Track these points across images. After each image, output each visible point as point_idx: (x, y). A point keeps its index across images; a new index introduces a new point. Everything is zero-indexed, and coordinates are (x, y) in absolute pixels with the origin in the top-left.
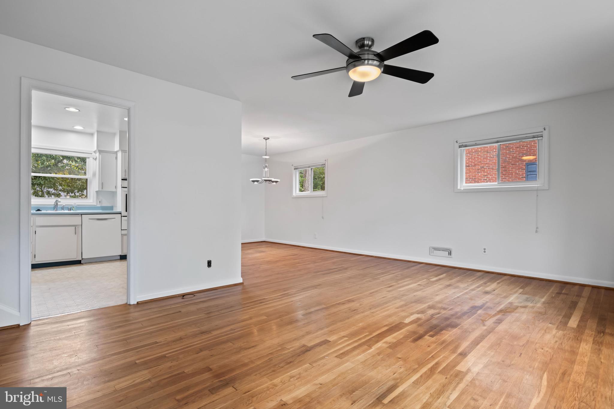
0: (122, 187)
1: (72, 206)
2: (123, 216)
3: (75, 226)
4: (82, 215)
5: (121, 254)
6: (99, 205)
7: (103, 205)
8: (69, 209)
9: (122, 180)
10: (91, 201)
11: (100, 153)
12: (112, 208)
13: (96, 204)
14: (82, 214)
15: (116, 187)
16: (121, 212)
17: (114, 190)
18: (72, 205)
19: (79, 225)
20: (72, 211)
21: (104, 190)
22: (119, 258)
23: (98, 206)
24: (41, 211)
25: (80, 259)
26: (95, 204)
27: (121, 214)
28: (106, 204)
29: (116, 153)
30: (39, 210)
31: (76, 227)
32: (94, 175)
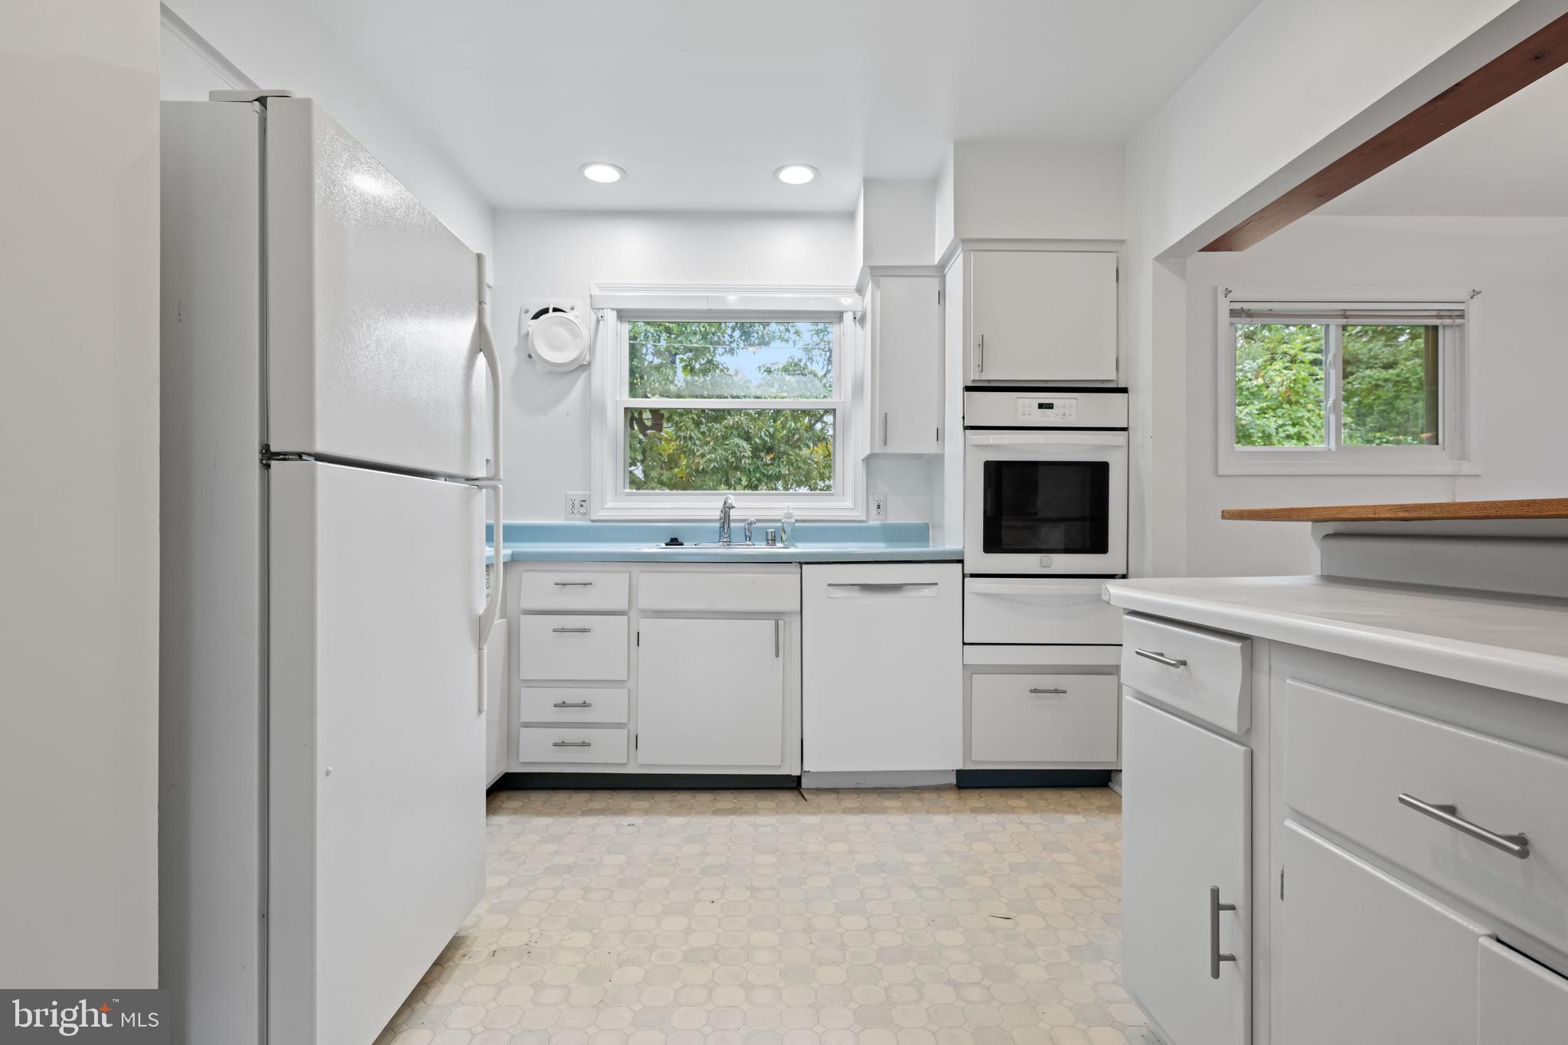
0: (966, 428)
1: (780, 524)
2: (973, 576)
3: (776, 616)
4: (803, 566)
5: (961, 767)
6: (874, 522)
7: (893, 520)
8: (770, 538)
9: (968, 389)
10: (849, 504)
11: (877, 284)
12: (921, 533)
13: (864, 518)
14: (802, 562)
15: (939, 435)
16: (962, 553)
17: (930, 447)
18: (779, 521)
19: (790, 613)
20: (779, 549)
21: (892, 449)
22: (954, 781)
23: (871, 523)
24: (682, 544)
25: (796, 772)
26: (859, 514)
27: (961, 561)
28: (901, 514)
29: (941, 269)
30: (674, 542)
31: (781, 623)
32: (858, 389)
